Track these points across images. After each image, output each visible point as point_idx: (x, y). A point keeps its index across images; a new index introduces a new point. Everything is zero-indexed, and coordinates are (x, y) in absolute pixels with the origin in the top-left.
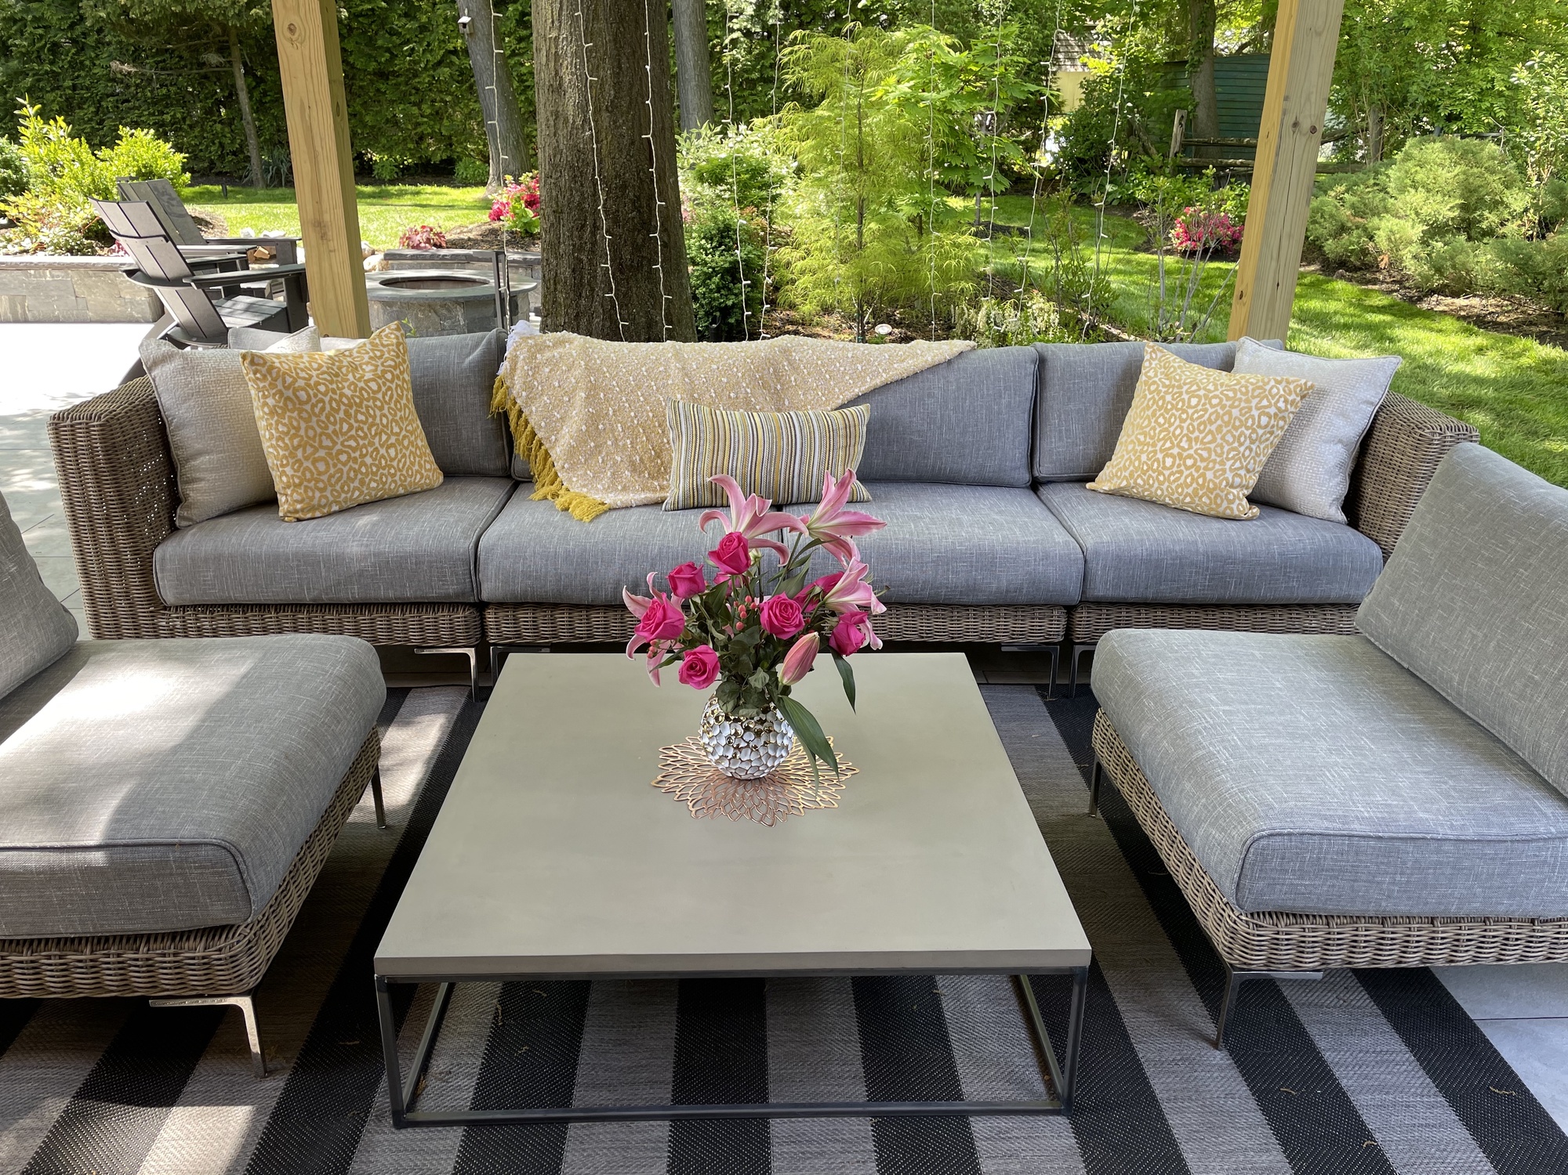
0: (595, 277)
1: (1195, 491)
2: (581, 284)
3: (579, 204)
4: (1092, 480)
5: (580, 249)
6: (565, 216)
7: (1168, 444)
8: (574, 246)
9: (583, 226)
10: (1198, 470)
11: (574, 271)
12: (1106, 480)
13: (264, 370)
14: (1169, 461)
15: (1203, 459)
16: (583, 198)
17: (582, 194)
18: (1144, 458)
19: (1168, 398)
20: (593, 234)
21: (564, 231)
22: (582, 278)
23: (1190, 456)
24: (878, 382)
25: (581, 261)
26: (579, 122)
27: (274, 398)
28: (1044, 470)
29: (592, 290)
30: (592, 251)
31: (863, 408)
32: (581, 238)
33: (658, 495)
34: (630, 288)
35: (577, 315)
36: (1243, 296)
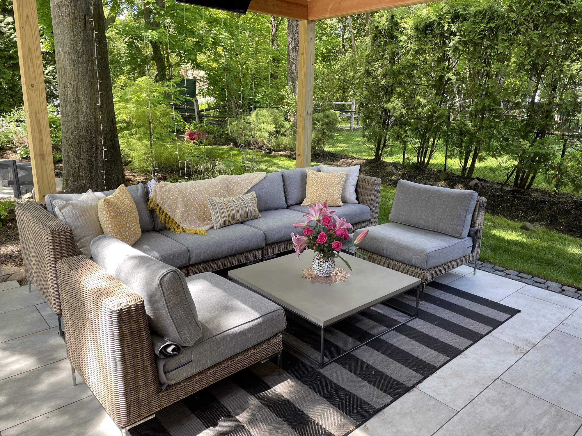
0: (98, 165)
1: (332, 201)
2: (92, 168)
3: (90, 140)
4: (301, 203)
5: (91, 156)
6: (84, 145)
7: (323, 191)
8: (88, 155)
9: (92, 148)
10: (332, 196)
11: (89, 164)
12: (305, 202)
13: (110, 204)
14: (324, 195)
15: (333, 193)
16: (91, 139)
17: (91, 137)
18: (318, 195)
19: (319, 180)
20: (96, 150)
21: (83, 151)
22: (92, 166)
23: (329, 193)
24: (252, 185)
25: (91, 160)
26: (88, 112)
27: (114, 213)
28: (291, 202)
29: (97, 170)
30: (96, 156)
31: (253, 193)
32: (91, 152)
33: (211, 225)
34: (111, 168)
35: (91, 180)
36: (299, 155)
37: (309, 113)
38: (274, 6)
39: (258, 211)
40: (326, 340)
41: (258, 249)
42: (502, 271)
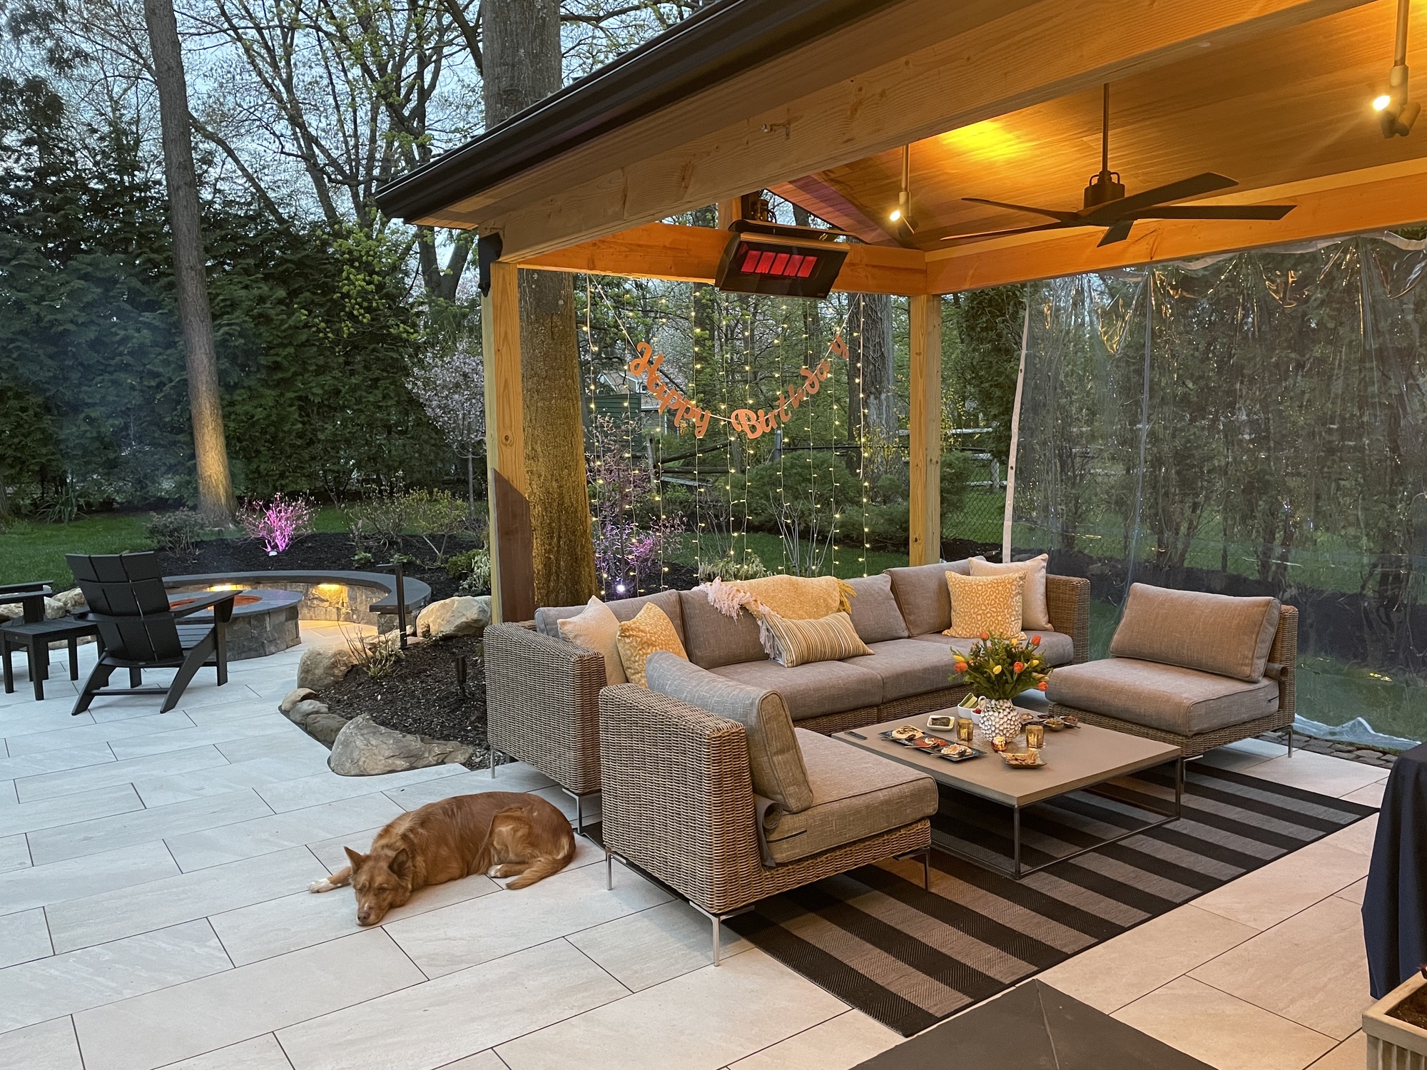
36: (916, 540)
37: (934, 461)
38: (867, 277)
39: (861, 643)
40: (1022, 846)
41: (871, 706)
42: (1349, 752)
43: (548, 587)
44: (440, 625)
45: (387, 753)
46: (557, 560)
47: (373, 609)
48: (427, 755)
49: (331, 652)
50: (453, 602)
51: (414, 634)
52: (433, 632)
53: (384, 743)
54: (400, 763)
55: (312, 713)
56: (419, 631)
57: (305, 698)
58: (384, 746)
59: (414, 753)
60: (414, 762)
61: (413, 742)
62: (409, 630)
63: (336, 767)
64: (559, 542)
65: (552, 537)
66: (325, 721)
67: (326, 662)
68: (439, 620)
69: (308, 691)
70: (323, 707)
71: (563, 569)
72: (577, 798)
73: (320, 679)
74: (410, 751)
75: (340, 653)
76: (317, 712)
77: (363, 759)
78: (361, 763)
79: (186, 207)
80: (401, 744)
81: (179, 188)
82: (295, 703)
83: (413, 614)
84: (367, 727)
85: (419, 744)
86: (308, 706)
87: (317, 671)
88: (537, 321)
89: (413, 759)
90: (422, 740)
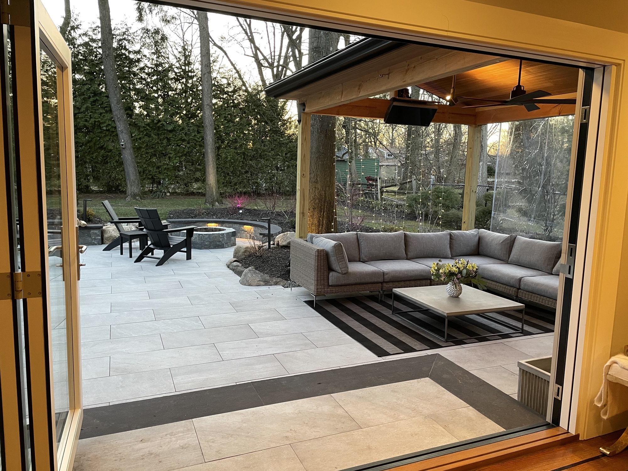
36: (464, 222)
37: (474, 191)
43: (319, 230)
44: (282, 241)
45: (258, 280)
46: (323, 220)
47: (261, 234)
48: (271, 282)
49: (244, 247)
50: (287, 234)
51: (274, 244)
52: (280, 244)
53: (258, 276)
54: (262, 283)
55: (236, 266)
56: (275, 243)
57: (235, 261)
58: (257, 277)
59: (267, 280)
60: (267, 283)
61: (267, 277)
62: (272, 243)
63: (242, 283)
64: (323, 213)
65: (321, 212)
66: (240, 269)
67: (243, 250)
68: (282, 240)
69: (236, 259)
70: (240, 265)
71: (324, 223)
72: (314, 296)
73: (240, 256)
74: (266, 280)
75: (247, 248)
76: (238, 266)
77: (250, 281)
78: (249, 282)
79: (207, 81)
80: (263, 277)
81: (205, 74)
82: (231, 263)
83: (275, 237)
84: (253, 270)
85: (268, 278)
86: (235, 263)
87: (239, 253)
88: (321, 132)
89: (266, 283)
90: (270, 277)
